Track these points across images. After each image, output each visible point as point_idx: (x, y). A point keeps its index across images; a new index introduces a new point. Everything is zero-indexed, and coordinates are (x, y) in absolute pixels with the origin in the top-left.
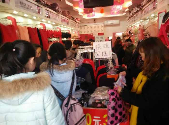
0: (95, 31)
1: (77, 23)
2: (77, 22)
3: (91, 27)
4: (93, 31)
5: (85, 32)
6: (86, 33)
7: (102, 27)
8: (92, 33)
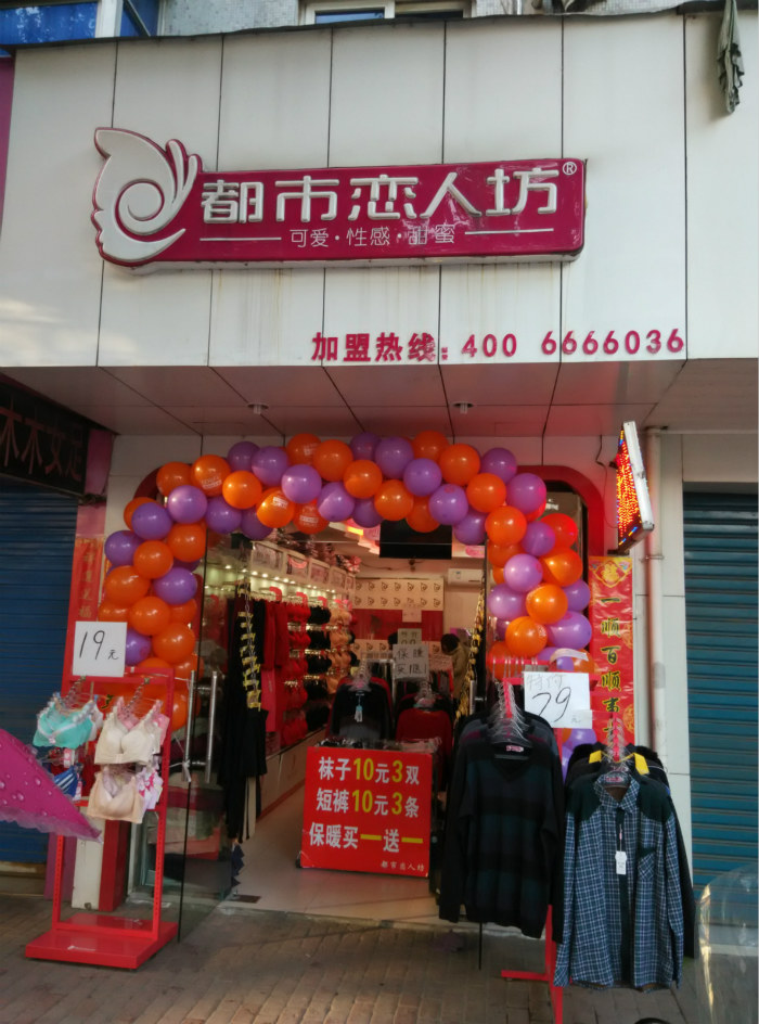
0: (412, 601)
1: (350, 575)
2: (351, 569)
3: (398, 587)
4: (404, 601)
5: (372, 602)
6: (377, 606)
7: (439, 588)
8: (399, 607)
